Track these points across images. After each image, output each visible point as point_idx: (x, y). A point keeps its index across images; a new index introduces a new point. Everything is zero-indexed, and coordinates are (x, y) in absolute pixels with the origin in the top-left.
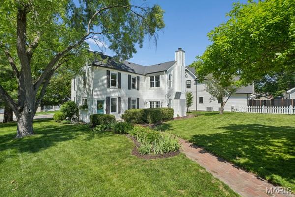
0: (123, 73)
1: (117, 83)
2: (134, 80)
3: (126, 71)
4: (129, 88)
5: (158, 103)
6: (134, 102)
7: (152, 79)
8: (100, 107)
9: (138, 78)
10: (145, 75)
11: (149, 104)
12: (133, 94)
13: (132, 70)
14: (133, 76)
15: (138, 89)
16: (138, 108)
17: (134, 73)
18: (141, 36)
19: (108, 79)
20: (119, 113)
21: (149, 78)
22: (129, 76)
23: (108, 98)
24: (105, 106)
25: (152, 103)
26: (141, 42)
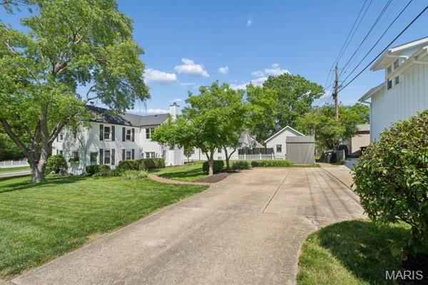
0: (116, 126)
1: (111, 135)
2: (129, 132)
3: (122, 124)
4: (124, 140)
5: (153, 153)
6: (129, 153)
7: (147, 131)
8: (93, 159)
9: (133, 130)
10: (141, 127)
11: (145, 155)
12: (128, 145)
13: (129, 122)
14: (128, 128)
15: (133, 141)
16: (133, 158)
17: (131, 125)
18: (133, 101)
19: (101, 133)
20: (113, 164)
21: (145, 130)
22: (124, 129)
23: (101, 150)
24: (98, 158)
25: (148, 154)
26: (133, 105)
